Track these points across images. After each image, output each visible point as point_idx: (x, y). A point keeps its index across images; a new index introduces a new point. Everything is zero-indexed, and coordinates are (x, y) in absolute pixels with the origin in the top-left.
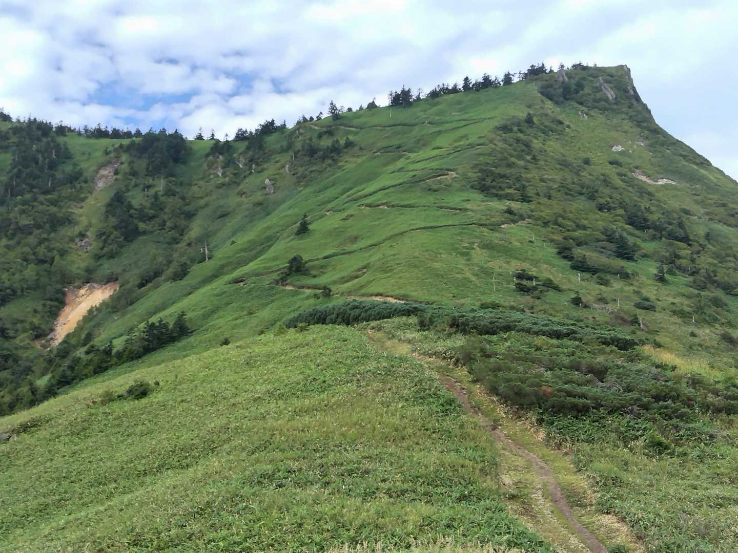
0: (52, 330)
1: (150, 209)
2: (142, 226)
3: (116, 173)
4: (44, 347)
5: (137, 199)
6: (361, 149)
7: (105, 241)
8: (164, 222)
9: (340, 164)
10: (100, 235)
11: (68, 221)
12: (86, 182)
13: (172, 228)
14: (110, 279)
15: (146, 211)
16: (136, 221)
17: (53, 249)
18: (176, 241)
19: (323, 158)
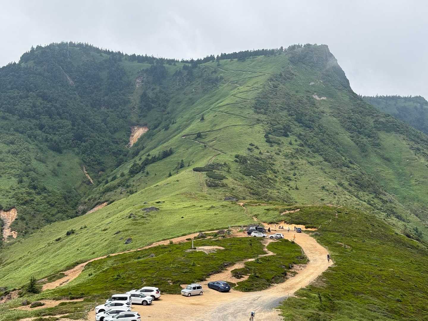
0: (129, 141)
1: (155, 98)
2: (153, 105)
3: (142, 82)
4: (128, 147)
5: (150, 94)
6: (225, 81)
7: (142, 111)
8: (160, 104)
9: (218, 86)
10: (140, 108)
11: (129, 102)
12: (133, 86)
13: (162, 106)
14: (145, 125)
15: (154, 99)
16: (151, 103)
17: (126, 113)
18: (164, 111)
19: (213, 83)
